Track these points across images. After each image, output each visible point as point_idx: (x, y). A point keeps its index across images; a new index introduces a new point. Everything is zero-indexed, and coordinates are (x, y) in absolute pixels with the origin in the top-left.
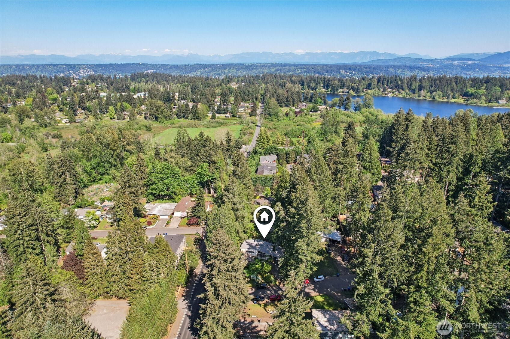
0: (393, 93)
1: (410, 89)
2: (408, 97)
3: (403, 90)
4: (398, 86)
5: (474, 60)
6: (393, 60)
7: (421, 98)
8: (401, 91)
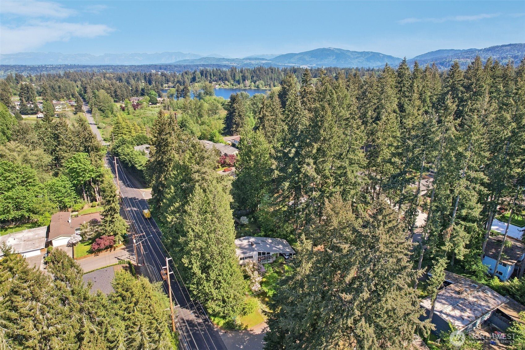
0: (219, 85)
1: (234, 79)
2: (235, 88)
3: (228, 82)
4: (222, 78)
5: (266, 60)
6: (199, 60)
7: (247, 88)
8: (227, 82)
